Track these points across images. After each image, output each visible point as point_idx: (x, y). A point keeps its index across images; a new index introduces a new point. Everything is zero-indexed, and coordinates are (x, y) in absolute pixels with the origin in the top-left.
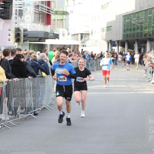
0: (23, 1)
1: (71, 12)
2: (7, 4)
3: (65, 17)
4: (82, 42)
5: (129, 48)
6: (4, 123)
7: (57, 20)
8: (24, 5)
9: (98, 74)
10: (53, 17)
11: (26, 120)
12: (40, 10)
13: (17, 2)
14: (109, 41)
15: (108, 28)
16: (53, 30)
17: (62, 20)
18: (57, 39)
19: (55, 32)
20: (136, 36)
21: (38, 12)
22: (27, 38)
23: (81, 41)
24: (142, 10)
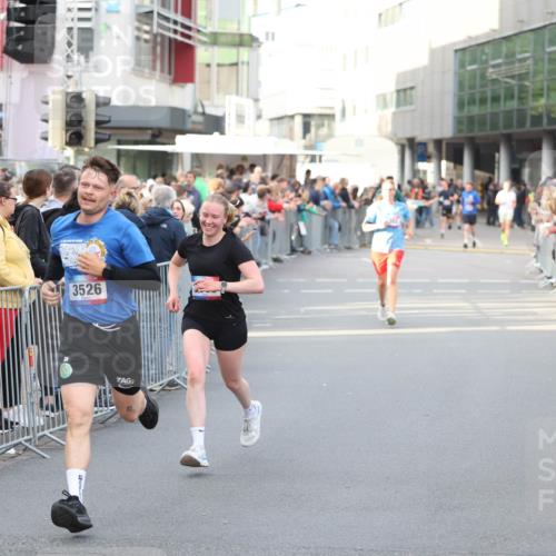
1: (267, 39)
2: (38, 9)
3: (244, 53)
4: (308, 143)
5: (477, 165)
6: (26, 437)
7: (219, 65)
8: (96, 10)
10: (202, 55)
11: (106, 427)
12: (155, 29)
14: (405, 142)
15: (402, 94)
16: (205, 103)
17: (236, 64)
18: (216, 134)
19: (209, 111)
20: (501, 124)
22: (108, 132)
23: (303, 142)
24: (526, 28)
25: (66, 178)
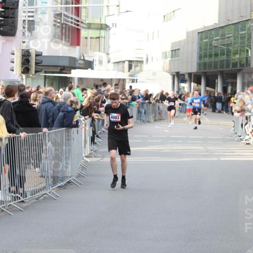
0: (35, 7)
1: (113, 26)
2: (10, 12)
3: (103, 33)
4: (131, 74)
5: (207, 85)
6: (3, 206)
7: (91, 38)
8: (36, 12)
9: (156, 127)
10: (84, 33)
11: (38, 201)
12: (63, 22)
13: (25, 7)
14: (175, 74)
15: (174, 52)
16: (85, 55)
17: (99, 38)
18: (90, 69)
19: (86, 58)
20: (219, 66)
21: (59, 25)
22: (41, 68)
23: (128, 73)
24: (230, 23)
25: (22, 88)
